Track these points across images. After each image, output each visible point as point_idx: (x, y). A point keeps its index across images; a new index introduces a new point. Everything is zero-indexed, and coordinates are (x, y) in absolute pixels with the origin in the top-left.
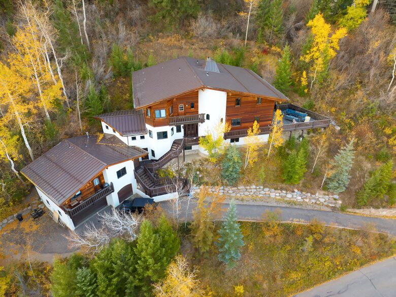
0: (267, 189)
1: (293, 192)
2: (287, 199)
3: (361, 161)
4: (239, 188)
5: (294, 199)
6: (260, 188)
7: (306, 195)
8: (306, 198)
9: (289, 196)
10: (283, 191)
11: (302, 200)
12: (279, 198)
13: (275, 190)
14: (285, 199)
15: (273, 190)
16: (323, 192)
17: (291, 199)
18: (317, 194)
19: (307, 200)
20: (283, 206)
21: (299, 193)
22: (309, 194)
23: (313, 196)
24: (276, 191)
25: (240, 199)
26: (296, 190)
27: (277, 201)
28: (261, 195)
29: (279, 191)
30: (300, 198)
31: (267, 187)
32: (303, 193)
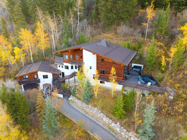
0: (102, 114)
1: (116, 123)
2: (111, 126)
3: (179, 128)
4: (89, 106)
5: (115, 128)
6: (99, 111)
7: (123, 129)
8: (123, 132)
9: (113, 125)
10: (110, 120)
11: (120, 132)
12: (107, 123)
13: (106, 116)
14: (110, 125)
15: (105, 116)
16: (135, 134)
17: (113, 127)
18: (131, 133)
19: (123, 134)
20: (105, 128)
21: (119, 126)
22: (125, 130)
23: (127, 133)
24: (107, 118)
25: (86, 112)
26: (118, 123)
27: (104, 124)
28: (98, 116)
29: (108, 119)
30: (119, 129)
31: (103, 113)
32: (122, 127)
